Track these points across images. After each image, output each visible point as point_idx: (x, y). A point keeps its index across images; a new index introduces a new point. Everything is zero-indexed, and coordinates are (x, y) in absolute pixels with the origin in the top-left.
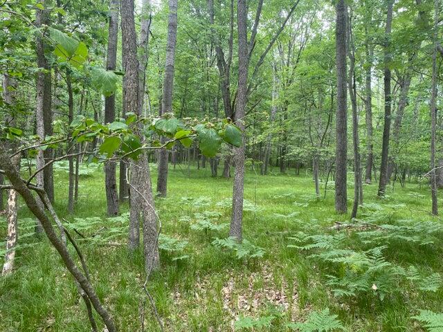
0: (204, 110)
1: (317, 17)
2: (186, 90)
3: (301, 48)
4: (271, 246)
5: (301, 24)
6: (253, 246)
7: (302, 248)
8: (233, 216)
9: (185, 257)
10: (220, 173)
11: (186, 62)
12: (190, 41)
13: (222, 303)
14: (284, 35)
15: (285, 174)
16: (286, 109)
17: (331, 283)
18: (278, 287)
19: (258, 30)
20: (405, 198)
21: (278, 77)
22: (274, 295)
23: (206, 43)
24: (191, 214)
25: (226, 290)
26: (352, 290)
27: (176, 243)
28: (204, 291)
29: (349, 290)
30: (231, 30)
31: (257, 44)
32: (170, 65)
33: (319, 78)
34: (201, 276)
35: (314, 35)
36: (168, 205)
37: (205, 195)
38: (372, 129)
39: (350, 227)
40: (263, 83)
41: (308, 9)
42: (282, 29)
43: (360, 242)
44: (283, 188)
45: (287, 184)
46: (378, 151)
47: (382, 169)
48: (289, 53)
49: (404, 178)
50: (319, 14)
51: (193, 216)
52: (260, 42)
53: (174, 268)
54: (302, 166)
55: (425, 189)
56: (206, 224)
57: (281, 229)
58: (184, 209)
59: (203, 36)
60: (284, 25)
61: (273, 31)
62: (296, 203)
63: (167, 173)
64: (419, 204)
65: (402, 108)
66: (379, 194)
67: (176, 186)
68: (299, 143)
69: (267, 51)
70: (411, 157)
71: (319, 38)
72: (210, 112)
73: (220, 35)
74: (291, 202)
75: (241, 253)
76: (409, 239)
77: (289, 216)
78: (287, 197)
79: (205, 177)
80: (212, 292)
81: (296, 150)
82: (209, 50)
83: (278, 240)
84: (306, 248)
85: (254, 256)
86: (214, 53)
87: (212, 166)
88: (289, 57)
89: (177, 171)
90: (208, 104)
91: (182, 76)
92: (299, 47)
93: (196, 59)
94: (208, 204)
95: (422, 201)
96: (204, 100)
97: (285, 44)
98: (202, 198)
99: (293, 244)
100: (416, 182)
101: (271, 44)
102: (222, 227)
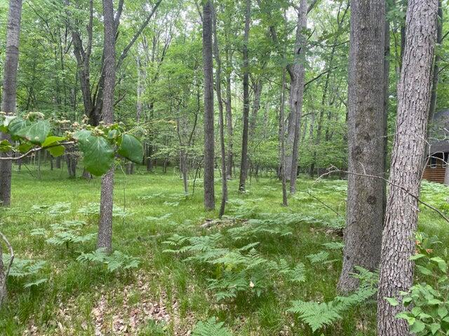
0: (59, 101)
1: (180, 16)
2: (34, 78)
3: (166, 45)
4: (144, 253)
5: (165, 21)
6: (127, 256)
7: (178, 251)
8: (100, 224)
9: (42, 280)
10: (79, 173)
11: (34, 45)
12: (37, 21)
13: (93, 329)
14: (149, 29)
15: (152, 173)
16: (152, 106)
17: (212, 287)
18: (156, 299)
19: (120, 20)
20: (261, 192)
21: (142, 72)
22: (153, 308)
23: (59, 26)
24: (46, 225)
25: (96, 312)
26: (233, 291)
27: (29, 264)
28: (69, 317)
29: (229, 292)
30: (90, 15)
31: (120, 36)
32: (13, 46)
33: (187, 78)
34: (63, 301)
35: (178, 34)
36: (14, 216)
37: (62, 201)
38: (232, 129)
39: (220, 223)
40: (127, 77)
41: (173, 7)
42: (147, 23)
43: (230, 238)
44: (151, 188)
45: (154, 183)
46: (238, 149)
47: (243, 167)
48: (154, 49)
49: (257, 173)
50: (183, 14)
51: (48, 228)
52: (124, 34)
53: (26, 297)
54: (168, 164)
55: (274, 183)
56: (67, 236)
57: (153, 232)
58: (37, 219)
59: (56, 17)
60: (149, 19)
61: (136, 24)
62: (166, 203)
63: (10, 176)
64: (272, 197)
65: (256, 111)
66: (240, 189)
67: (24, 192)
68: (166, 141)
69: (131, 45)
70: (263, 155)
71: (183, 38)
72: (65, 104)
73: (77, 19)
74: (161, 202)
75: (113, 266)
76: (272, 231)
77: (162, 218)
78: (156, 197)
79: (60, 179)
80: (79, 317)
81: (165, 150)
82: (63, 35)
83: (151, 245)
84: (182, 250)
85: (128, 267)
86: (70, 38)
87: (69, 166)
88: (153, 53)
89: (23, 173)
90: (62, 95)
91: (28, 60)
92: (164, 45)
93: (46, 43)
94: (67, 212)
95: (273, 194)
96: (58, 90)
97: (149, 40)
98: (59, 205)
99: (168, 248)
100: (267, 177)
101: (136, 37)
102: (88, 237)
